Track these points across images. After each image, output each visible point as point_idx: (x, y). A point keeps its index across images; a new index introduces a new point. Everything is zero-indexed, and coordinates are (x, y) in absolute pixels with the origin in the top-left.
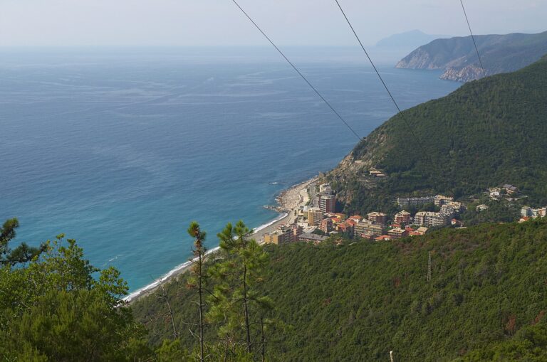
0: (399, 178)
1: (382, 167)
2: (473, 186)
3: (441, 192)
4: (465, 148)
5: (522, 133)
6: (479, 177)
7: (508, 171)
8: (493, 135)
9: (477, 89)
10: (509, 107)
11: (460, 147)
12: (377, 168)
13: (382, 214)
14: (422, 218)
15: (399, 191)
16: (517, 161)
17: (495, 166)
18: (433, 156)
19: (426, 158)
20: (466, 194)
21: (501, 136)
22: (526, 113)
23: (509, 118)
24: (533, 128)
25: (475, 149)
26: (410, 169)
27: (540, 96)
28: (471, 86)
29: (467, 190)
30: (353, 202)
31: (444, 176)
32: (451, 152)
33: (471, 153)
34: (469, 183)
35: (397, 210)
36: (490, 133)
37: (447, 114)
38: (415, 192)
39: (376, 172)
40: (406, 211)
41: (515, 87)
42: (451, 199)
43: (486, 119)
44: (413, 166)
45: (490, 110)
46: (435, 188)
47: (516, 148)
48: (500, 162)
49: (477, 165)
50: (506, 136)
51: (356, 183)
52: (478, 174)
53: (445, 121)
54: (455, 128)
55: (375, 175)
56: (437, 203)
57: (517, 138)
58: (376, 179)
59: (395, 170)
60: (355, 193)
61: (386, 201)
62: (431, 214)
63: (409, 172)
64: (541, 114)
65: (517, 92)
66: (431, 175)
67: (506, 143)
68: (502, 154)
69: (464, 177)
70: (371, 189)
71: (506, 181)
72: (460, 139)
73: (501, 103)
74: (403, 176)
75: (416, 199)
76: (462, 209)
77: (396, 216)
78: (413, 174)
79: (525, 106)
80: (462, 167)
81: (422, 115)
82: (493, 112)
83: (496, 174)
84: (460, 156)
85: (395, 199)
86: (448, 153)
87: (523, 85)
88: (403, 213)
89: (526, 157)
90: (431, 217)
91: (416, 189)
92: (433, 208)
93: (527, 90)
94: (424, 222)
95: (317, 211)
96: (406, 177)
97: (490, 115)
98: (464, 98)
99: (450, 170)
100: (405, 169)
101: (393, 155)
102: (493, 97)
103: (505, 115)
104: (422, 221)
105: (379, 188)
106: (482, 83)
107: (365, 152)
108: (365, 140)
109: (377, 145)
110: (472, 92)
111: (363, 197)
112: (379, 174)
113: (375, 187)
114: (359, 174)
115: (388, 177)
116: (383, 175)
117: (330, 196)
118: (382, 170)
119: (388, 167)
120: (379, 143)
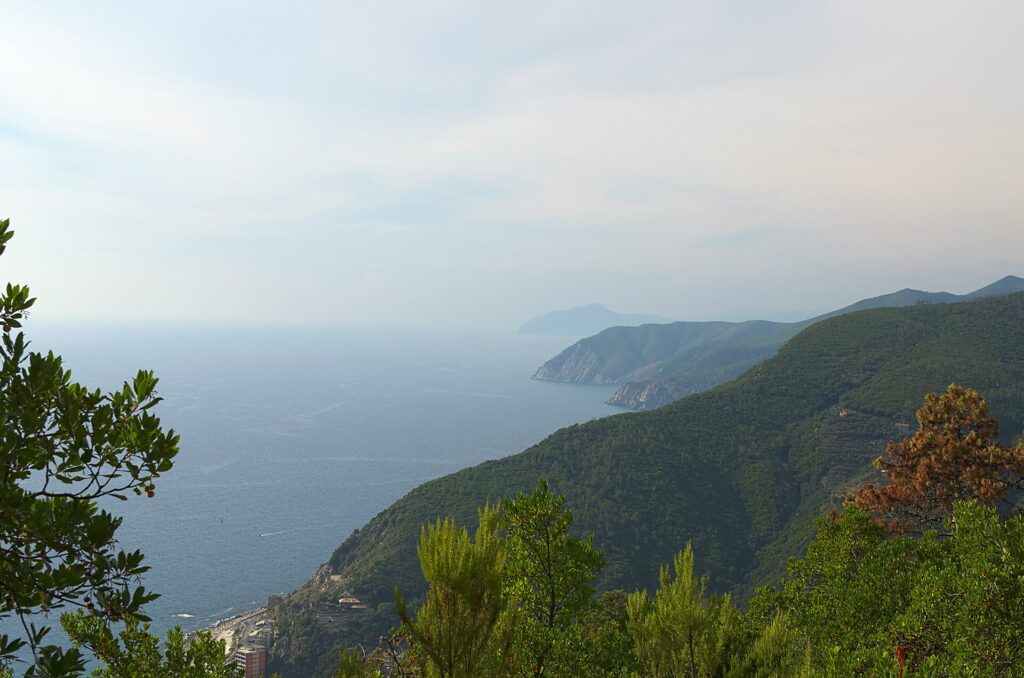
1: (365, 592)
10: (629, 478)
12: (355, 594)
22: (657, 490)
26: (417, 595)
28: (565, 436)
30: (299, 660)
39: (351, 600)
41: (645, 441)
45: (592, 482)
51: (308, 622)
55: (348, 607)
58: (349, 614)
59: (388, 598)
60: (305, 642)
65: (648, 450)
70: (335, 634)
73: (615, 471)
79: (659, 477)
81: (461, 490)
82: (598, 486)
87: (661, 436)
98: (548, 458)
101: (389, 567)
102: (602, 458)
103: (618, 492)
105: (351, 632)
107: (352, 560)
108: (357, 535)
109: (373, 546)
110: (566, 448)
111: (318, 649)
112: (357, 604)
113: (345, 629)
114: (317, 605)
115: (372, 610)
116: (364, 607)
117: (256, 646)
118: (363, 596)
119: (374, 592)
120: (378, 542)
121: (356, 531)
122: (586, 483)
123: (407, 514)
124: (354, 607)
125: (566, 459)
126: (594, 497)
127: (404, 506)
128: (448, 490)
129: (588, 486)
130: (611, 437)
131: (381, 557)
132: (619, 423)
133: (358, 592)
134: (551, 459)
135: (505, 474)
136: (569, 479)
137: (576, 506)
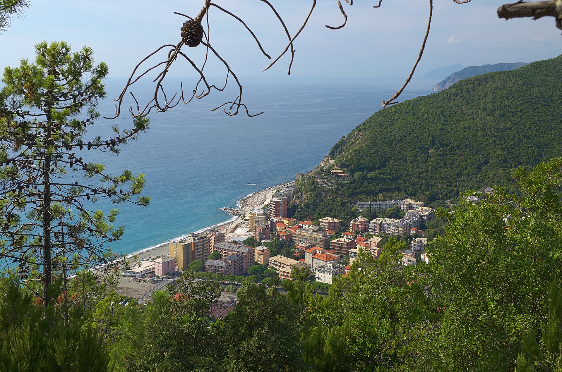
0: (364, 178)
1: (346, 166)
2: (451, 189)
3: (412, 195)
4: (447, 146)
5: (514, 132)
6: (460, 179)
7: (493, 173)
8: (480, 133)
9: (470, 86)
10: (503, 104)
11: (442, 145)
12: (341, 167)
13: (336, 220)
14: (378, 226)
15: (361, 193)
16: (505, 161)
17: (479, 168)
18: (409, 155)
19: (400, 157)
20: (442, 198)
21: (489, 133)
22: (521, 111)
23: (502, 116)
24: (528, 127)
25: (458, 148)
26: (379, 168)
27: (538, 94)
28: (463, 84)
29: (444, 193)
30: (307, 205)
31: (419, 178)
32: (430, 151)
33: (453, 152)
34: (447, 186)
35: (354, 215)
36: (477, 131)
37: (431, 110)
38: (380, 195)
39: (337, 171)
40: (363, 216)
41: (511, 85)
42: (421, 203)
43: (475, 116)
44: (384, 165)
45: (481, 107)
46: (405, 191)
47: (506, 147)
48: (486, 162)
49: (459, 166)
50: (495, 134)
51: (313, 183)
52: (459, 176)
53: (428, 118)
54: (438, 125)
55: (337, 175)
56: (403, 208)
57: (508, 136)
58: (337, 179)
59: (361, 170)
60: (311, 195)
61: (343, 204)
62: (389, 221)
63: (377, 171)
64: (538, 112)
65: (513, 89)
66: (403, 176)
67: (495, 141)
68: (489, 154)
69: (442, 178)
70: (329, 190)
71: (490, 183)
72: (442, 137)
73: (495, 101)
74: (368, 176)
75: (380, 202)
76: (431, 216)
77: (352, 222)
78: (380, 174)
79: (521, 104)
80: (441, 168)
81: (404, 111)
82: (485, 109)
83: (479, 176)
84: (440, 155)
85: (355, 202)
86: (428, 152)
87: (521, 82)
88: (360, 219)
89: (517, 157)
90: (389, 225)
91: (381, 191)
92: (397, 214)
93: (524, 87)
94: (380, 230)
95: (259, 215)
96: (372, 178)
97: (480, 111)
98: (454, 95)
99: (427, 171)
100: (372, 169)
101: (361, 153)
102: (487, 94)
103: (497, 112)
104: (378, 229)
105: (338, 189)
106: (476, 80)
107: (341, 152)
108: (344, 139)
109: (353, 143)
110: (464, 89)
111: (318, 199)
112: (341, 173)
113: (335, 188)
114: (318, 173)
115: (351, 177)
116: (345, 174)
117: (281, 197)
118: (346, 169)
119: (352, 166)
120: (355, 141)
121: (344, 137)
122: (478, 107)
123: (372, 124)
124: (340, 175)
125: (465, 95)
126: (483, 114)
127: (371, 121)
128: (396, 111)
129: (479, 109)
130: (491, 83)
131: (357, 148)
132: (495, 76)
133: (342, 166)
134: (456, 95)
135: (429, 102)
136: (467, 105)
137: (473, 119)
